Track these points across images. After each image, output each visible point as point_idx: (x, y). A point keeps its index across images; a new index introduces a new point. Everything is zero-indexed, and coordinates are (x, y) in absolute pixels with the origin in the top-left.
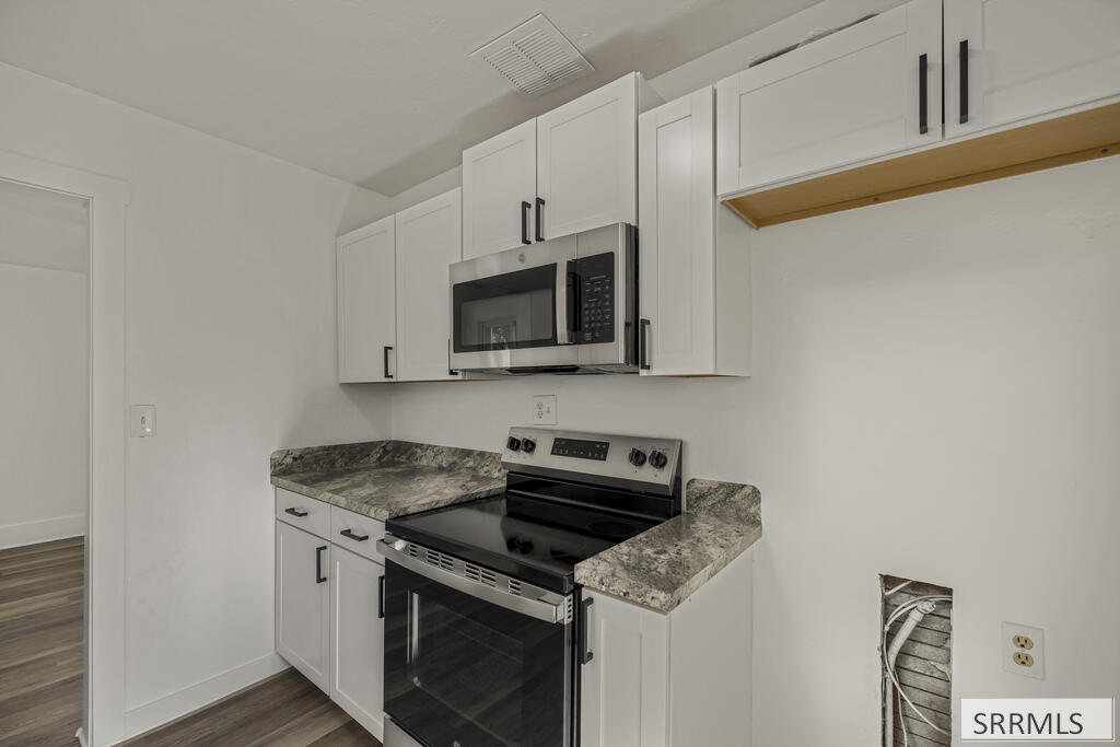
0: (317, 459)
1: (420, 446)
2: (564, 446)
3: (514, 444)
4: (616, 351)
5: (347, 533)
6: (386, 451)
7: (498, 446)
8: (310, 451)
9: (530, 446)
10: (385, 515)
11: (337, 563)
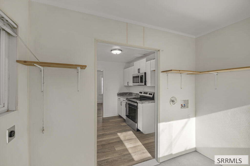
0: (122, 94)
1: (133, 93)
2: (144, 93)
3: (140, 93)
4: (144, 84)
5: (123, 100)
6: (129, 94)
7: (139, 93)
8: (121, 93)
9: (141, 93)
10: (126, 98)
11: (122, 103)
